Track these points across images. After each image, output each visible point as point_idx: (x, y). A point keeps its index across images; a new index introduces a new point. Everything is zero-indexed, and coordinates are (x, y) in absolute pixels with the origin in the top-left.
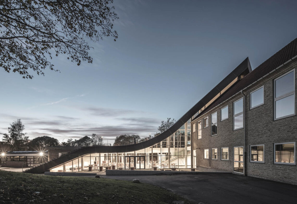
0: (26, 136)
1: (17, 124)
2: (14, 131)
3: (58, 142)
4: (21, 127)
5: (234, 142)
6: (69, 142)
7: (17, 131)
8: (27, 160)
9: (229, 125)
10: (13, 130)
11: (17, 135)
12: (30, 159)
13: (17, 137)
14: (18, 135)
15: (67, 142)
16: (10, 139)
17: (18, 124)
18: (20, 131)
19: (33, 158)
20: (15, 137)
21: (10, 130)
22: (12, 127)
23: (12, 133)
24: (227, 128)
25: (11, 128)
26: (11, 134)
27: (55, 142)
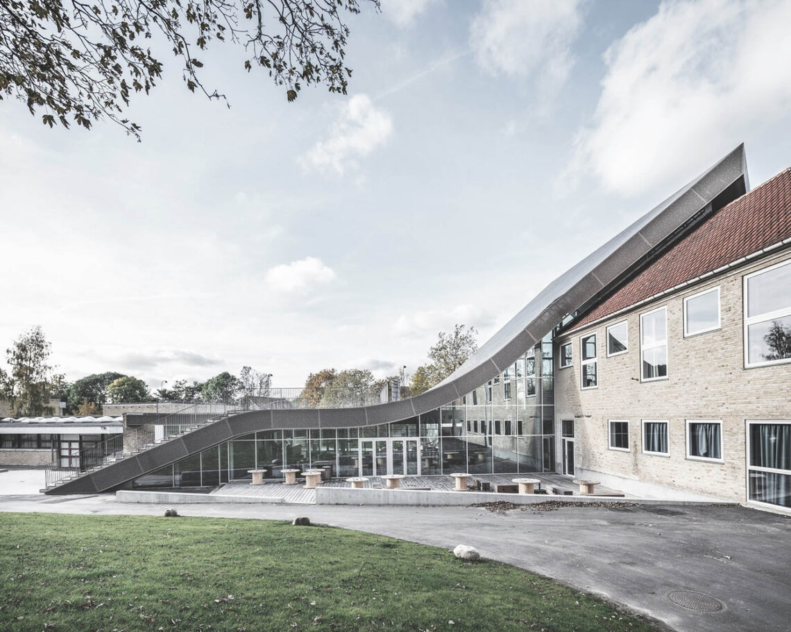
0: (58, 372)
1: (33, 340)
2: (22, 359)
3: (146, 388)
4: (43, 348)
5: (750, 406)
6: (178, 387)
7: (30, 359)
8: (60, 445)
9: (723, 349)
10: (19, 357)
11: (32, 370)
12: (70, 442)
13: (31, 376)
14: (34, 369)
15: (173, 390)
16: (12, 382)
17: (35, 339)
18: (40, 358)
19: (78, 439)
20: (26, 375)
21: (11, 355)
22: (16, 349)
23: (18, 364)
24: (715, 358)
25: (14, 352)
26: (15, 368)
27: (137, 388)
